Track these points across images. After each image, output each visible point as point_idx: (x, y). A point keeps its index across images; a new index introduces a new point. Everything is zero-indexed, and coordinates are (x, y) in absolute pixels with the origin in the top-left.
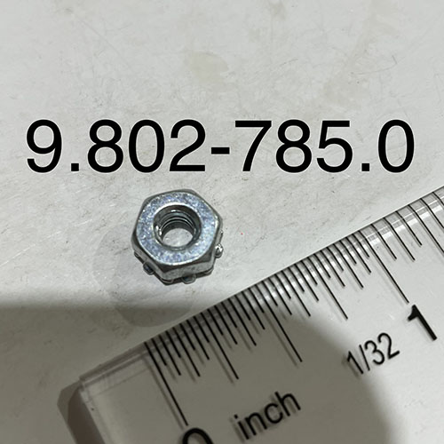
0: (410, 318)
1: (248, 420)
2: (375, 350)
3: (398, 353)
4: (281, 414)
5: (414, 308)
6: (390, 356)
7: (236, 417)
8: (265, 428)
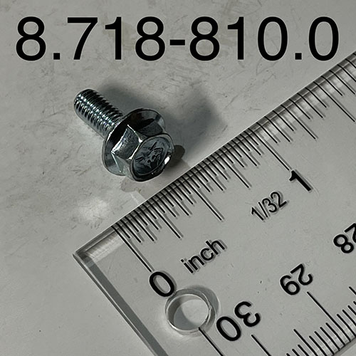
0: (291, 180)
1: (190, 261)
2: (270, 204)
3: (285, 203)
4: (212, 254)
5: (293, 172)
6: (280, 206)
7: (182, 261)
8: (203, 264)
